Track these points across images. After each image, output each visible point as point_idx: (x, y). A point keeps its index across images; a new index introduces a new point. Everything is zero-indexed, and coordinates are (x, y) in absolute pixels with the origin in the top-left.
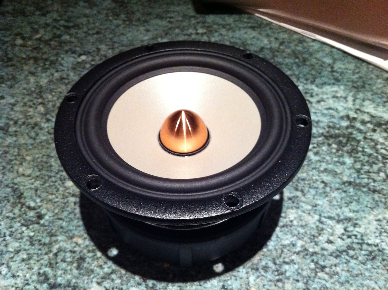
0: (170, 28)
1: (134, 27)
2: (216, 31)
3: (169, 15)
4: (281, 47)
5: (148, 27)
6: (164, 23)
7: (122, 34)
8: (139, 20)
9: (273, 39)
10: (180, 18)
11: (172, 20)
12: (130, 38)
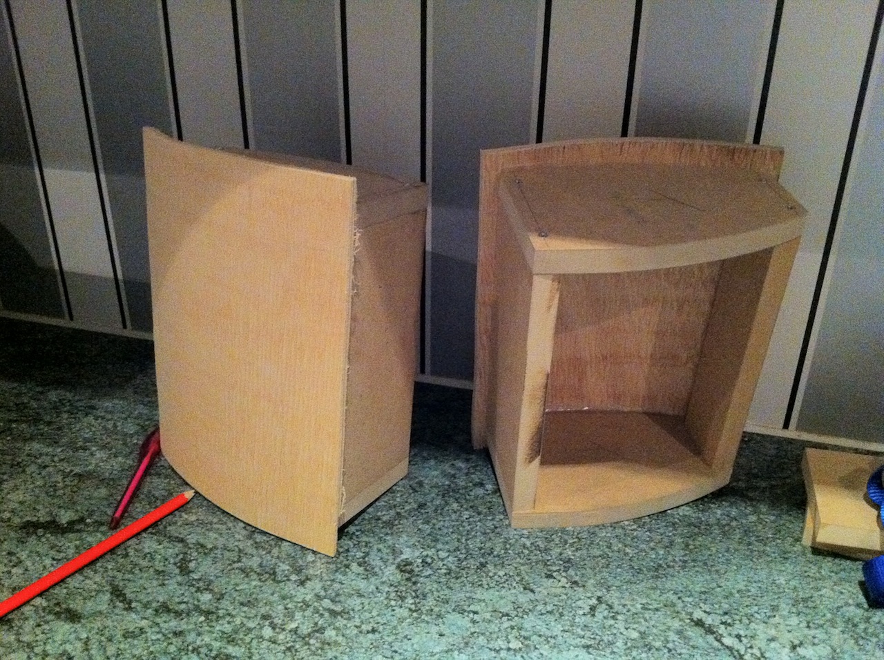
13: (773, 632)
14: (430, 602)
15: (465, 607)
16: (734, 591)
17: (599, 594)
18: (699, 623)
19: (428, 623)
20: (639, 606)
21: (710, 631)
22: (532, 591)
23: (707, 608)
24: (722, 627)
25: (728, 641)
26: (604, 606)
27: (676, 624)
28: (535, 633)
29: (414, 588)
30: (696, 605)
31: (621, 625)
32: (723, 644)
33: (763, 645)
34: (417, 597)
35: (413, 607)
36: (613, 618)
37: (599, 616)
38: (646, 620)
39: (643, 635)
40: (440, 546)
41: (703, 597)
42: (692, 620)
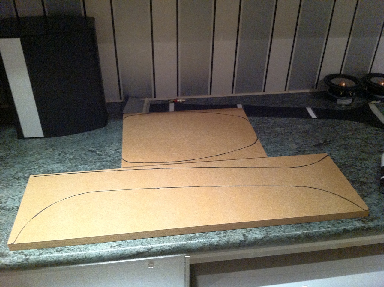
0: (23, 168)
1: (8, 169)
2: (43, 166)
3: (23, 162)
4: (68, 170)
5: (14, 168)
6: (21, 166)
7: (3, 173)
8: (10, 166)
9: (65, 167)
10: (28, 163)
11: (25, 164)
12: (7, 174)
13: (111, 148)
14: (10, 164)
15: (21, 162)
16: (101, 141)
17: (62, 150)
18: (91, 151)
19: (9, 168)
20: (73, 151)
21: (93, 151)
22: (42, 154)
23: (93, 147)
24: (97, 150)
25: (98, 153)
26: (63, 153)
27: (84, 152)
28: (42, 163)
29: (4, 162)
30: (90, 147)
31: (68, 156)
32: (96, 153)
33: (107, 151)
34: (5, 163)
35: (4, 166)
36: (66, 155)
37: (62, 155)
38: (75, 153)
39: (74, 157)
40: (11, 150)
41: (92, 144)
42: (88, 150)
